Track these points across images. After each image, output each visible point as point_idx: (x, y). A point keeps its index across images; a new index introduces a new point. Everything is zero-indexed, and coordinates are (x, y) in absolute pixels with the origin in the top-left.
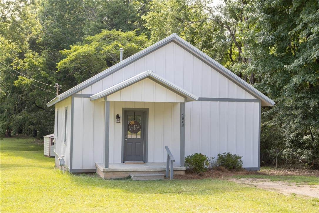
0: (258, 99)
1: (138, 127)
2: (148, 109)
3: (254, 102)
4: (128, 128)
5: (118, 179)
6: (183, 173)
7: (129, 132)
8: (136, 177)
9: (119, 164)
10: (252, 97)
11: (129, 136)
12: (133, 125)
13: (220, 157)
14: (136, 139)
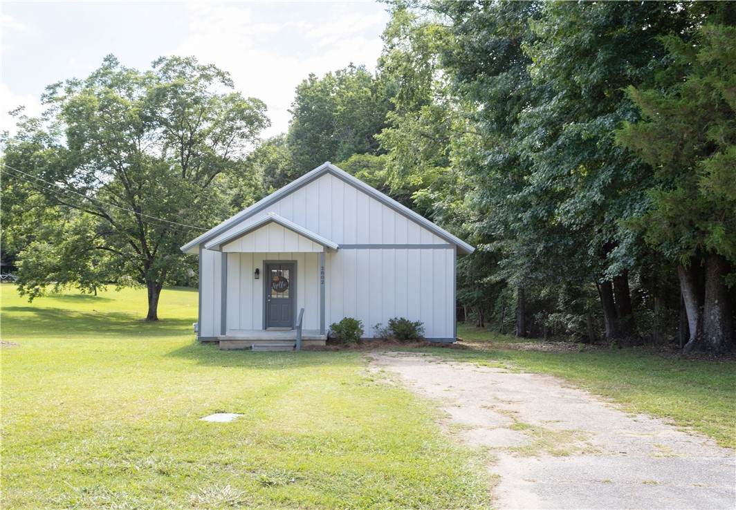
0: (452, 244)
1: (284, 285)
2: (296, 261)
3: (447, 248)
4: (272, 285)
5: (237, 349)
6: (323, 344)
7: (273, 291)
8: (256, 348)
9: (259, 331)
10: (444, 242)
11: (274, 296)
12: (277, 282)
13: (393, 323)
14: (283, 299)
